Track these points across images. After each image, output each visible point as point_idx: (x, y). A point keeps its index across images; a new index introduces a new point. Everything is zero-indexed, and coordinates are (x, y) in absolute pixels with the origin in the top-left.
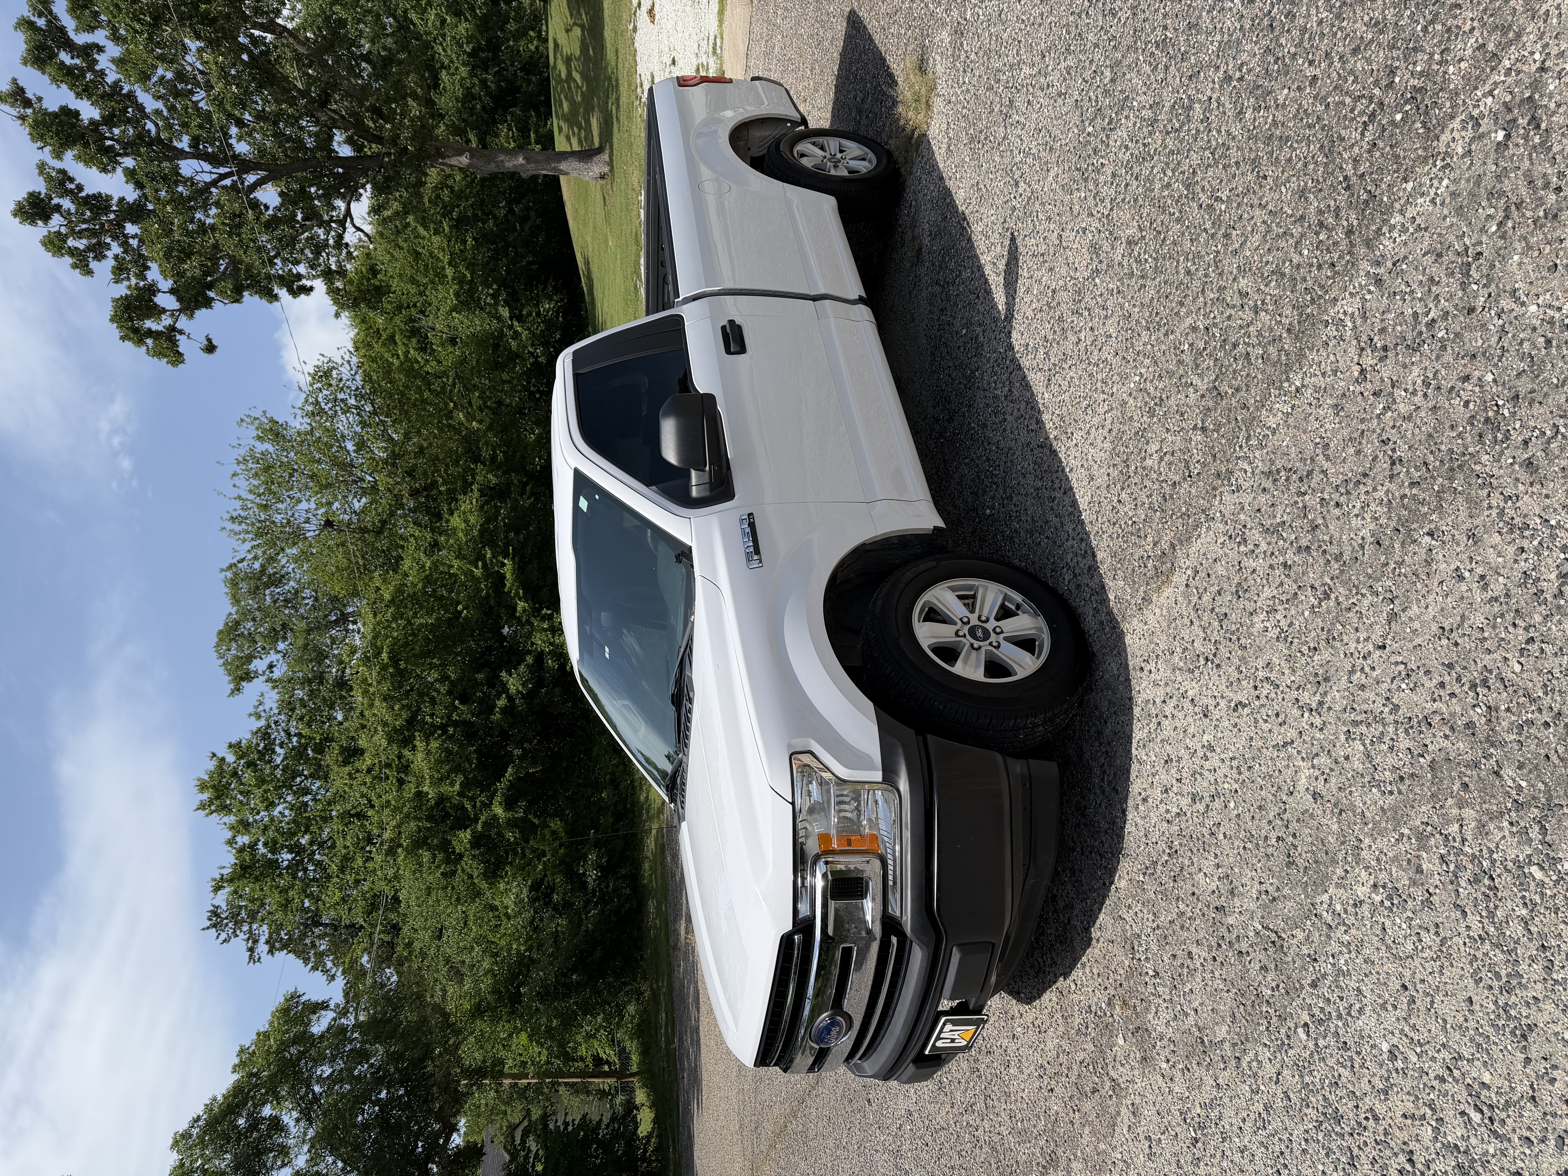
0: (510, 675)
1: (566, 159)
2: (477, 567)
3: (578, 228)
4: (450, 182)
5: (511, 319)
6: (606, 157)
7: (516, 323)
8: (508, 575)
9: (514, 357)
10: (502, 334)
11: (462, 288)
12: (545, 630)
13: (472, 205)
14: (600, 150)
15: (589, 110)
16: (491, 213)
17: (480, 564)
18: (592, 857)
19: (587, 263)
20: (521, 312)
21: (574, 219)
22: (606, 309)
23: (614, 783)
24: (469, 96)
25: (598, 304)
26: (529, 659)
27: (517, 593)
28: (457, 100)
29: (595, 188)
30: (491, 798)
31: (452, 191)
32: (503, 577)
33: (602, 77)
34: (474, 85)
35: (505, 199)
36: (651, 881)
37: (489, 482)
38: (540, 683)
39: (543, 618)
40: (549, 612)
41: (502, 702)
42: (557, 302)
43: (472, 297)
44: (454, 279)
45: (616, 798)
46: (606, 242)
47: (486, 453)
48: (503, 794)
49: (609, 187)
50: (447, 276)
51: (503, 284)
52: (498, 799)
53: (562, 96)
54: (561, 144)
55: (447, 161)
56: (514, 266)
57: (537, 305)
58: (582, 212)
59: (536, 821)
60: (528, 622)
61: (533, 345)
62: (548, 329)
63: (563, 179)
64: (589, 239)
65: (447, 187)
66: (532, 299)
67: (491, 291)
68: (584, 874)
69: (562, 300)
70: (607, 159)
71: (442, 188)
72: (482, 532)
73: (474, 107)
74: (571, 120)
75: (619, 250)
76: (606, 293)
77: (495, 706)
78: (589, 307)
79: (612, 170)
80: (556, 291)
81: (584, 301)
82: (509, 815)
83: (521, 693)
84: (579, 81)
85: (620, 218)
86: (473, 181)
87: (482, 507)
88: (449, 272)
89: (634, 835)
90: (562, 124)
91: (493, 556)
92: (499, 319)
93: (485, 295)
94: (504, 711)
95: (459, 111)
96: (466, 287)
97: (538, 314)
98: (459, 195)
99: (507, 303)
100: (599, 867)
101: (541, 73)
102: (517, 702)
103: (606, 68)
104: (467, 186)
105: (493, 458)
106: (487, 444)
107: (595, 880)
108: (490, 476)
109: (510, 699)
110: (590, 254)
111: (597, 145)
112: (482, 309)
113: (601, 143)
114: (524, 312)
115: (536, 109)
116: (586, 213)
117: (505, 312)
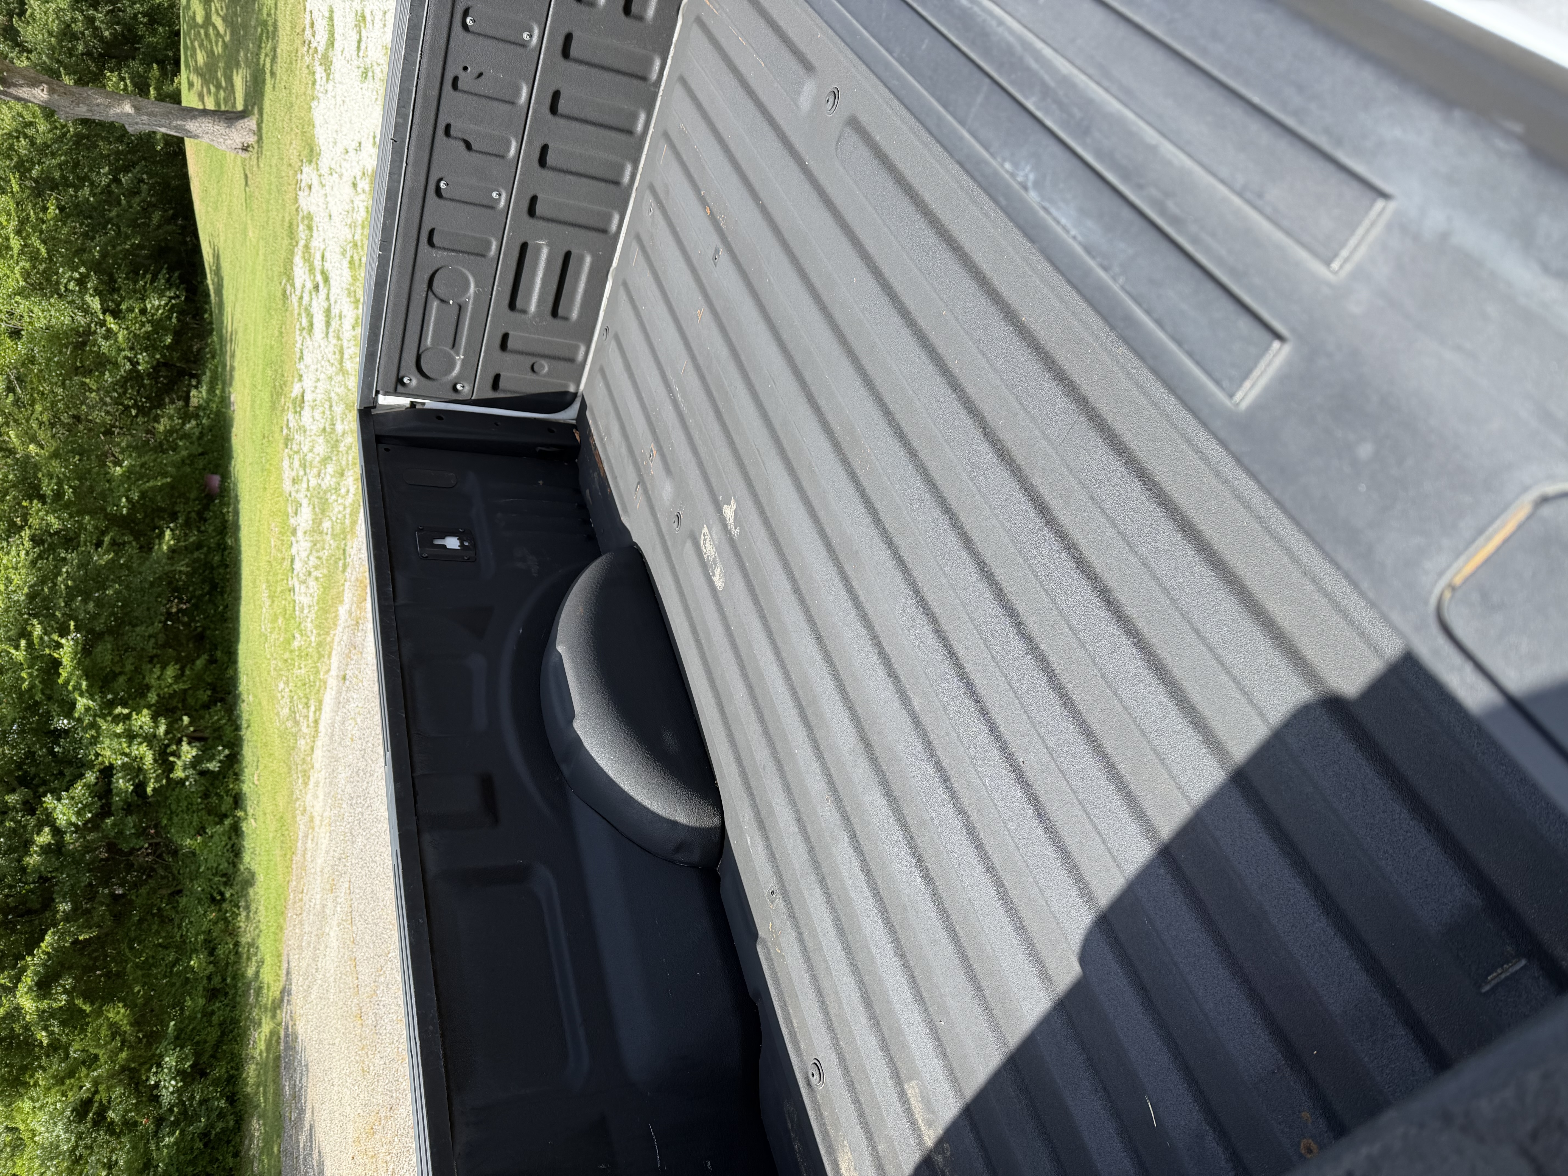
0: (59, 799)
1: (194, 117)
2: (17, 648)
3: (207, 212)
4: (30, 132)
5: (104, 313)
6: (251, 123)
7: (109, 319)
8: (66, 661)
9: (103, 362)
10: (88, 332)
11: (34, 267)
12: (118, 736)
13: (60, 165)
14: (243, 115)
15: (232, 63)
16: (86, 178)
17: (23, 643)
18: (170, 1061)
19: (217, 257)
20: (118, 305)
21: (202, 200)
22: (238, 316)
23: (211, 948)
24: (67, 33)
25: (228, 309)
26: (90, 777)
27: (78, 687)
28: (50, 34)
29: (234, 163)
30: (18, 979)
31: (33, 143)
32: (57, 664)
33: (253, 23)
34: (74, 20)
35: (110, 165)
36: (257, 1093)
37: (49, 525)
38: (105, 811)
39: (117, 719)
40: (126, 711)
41: (44, 838)
42: (171, 298)
43: (48, 280)
44: (22, 252)
45: (211, 968)
46: (245, 231)
47: (48, 488)
48: (36, 973)
49: (254, 162)
50: (11, 249)
51: (97, 267)
52: (28, 980)
53: (196, 44)
54: (189, 99)
55: (13, 91)
56: (114, 247)
57: (143, 299)
58: (214, 193)
59: (87, 1008)
60: (93, 725)
61: (132, 349)
62: (155, 331)
63: (188, 142)
64: (220, 226)
65: (26, 136)
66: (135, 291)
67: (77, 275)
68: (157, 1085)
69: (178, 297)
70: (254, 127)
71: (18, 138)
72: (32, 597)
73: (74, 48)
74: (208, 74)
75: (262, 243)
76: (240, 295)
77: (33, 842)
78: (215, 310)
79: (260, 140)
80: (169, 284)
81: (208, 302)
82: (44, 1005)
83: (75, 825)
84: (221, 29)
85: (268, 201)
86: (64, 135)
87: (34, 563)
88: (15, 243)
89: (235, 1022)
90: (195, 78)
91: (46, 633)
92: (86, 310)
93: (67, 277)
94: (46, 850)
95: (52, 48)
96: (42, 267)
97: (143, 311)
98: (43, 150)
99: (98, 292)
100: (180, 1073)
101: (171, 24)
102: (67, 837)
103: (260, 10)
104: (55, 141)
105: (58, 495)
106: (50, 476)
107: (172, 1093)
108: (51, 519)
109: (57, 832)
110: (221, 245)
111: (240, 107)
112: (60, 296)
113: (246, 106)
114: (123, 307)
115: (161, 63)
116: (219, 194)
117: (95, 304)
